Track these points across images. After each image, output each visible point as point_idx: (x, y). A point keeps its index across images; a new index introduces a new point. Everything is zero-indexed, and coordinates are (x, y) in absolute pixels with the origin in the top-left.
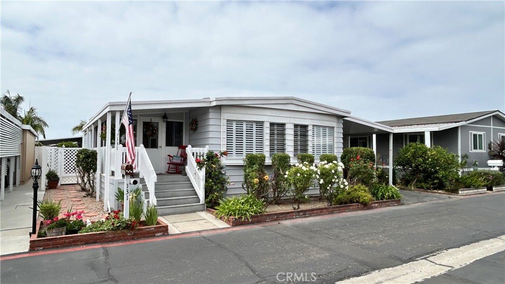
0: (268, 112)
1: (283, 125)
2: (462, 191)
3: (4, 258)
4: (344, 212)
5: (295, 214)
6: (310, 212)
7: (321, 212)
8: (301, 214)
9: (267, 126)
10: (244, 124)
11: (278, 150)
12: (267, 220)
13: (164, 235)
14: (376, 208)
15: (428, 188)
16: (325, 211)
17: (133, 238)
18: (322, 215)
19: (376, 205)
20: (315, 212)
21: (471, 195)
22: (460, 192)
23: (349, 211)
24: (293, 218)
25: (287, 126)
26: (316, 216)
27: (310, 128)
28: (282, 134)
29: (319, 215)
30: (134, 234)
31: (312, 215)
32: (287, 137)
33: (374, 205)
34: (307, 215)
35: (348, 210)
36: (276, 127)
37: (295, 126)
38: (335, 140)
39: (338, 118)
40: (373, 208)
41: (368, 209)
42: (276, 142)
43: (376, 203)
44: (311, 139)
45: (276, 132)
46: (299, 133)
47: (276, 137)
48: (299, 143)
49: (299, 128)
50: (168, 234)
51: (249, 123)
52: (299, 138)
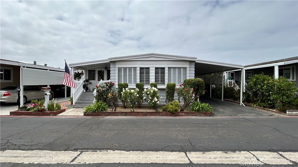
0: (139, 63)
1: (148, 68)
2: (289, 111)
3: (1, 116)
4: (155, 116)
6: (130, 114)
9: (138, 69)
10: (128, 69)
11: (146, 81)
12: (103, 115)
13: (53, 115)
14: (183, 115)
15: (264, 107)
16: (140, 114)
17: (41, 115)
18: (138, 116)
20: (133, 114)
21: (293, 115)
22: (287, 112)
23: (159, 116)
24: (118, 116)
25: (150, 69)
26: (134, 116)
27: (167, 69)
28: (148, 73)
29: (136, 116)
30: (42, 114)
32: (151, 75)
34: (128, 115)
35: (158, 115)
36: (145, 70)
37: (156, 68)
38: (188, 75)
39: (191, 62)
40: (180, 115)
41: (175, 116)
42: (145, 77)
43: (183, 113)
44: (166, 75)
45: (145, 72)
46: (160, 72)
47: (145, 75)
48: (160, 77)
49: (160, 69)
50: (55, 115)
51: (130, 69)
52: (160, 75)
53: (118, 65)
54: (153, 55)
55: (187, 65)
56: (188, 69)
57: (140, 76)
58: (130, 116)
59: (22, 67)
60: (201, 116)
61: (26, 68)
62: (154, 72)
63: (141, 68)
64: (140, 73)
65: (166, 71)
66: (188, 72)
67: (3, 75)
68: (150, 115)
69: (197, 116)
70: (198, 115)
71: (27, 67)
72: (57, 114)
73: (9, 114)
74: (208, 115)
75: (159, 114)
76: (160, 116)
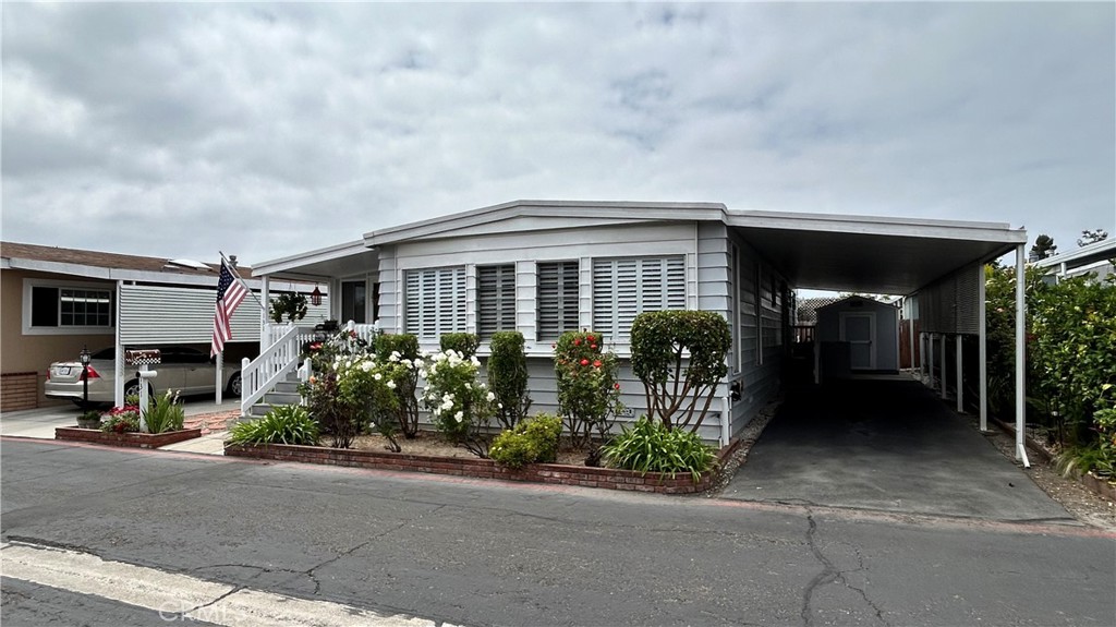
0: (473, 245)
1: (510, 268)
5: (327, 456)
6: (361, 459)
7: (385, 462)
8: (341, 457)
9: (472, 272)
10: (438, 274)
11: (503, 323)
14: (558, 482)
17: (121, 445)
19: (557, 475)
20: (372, 459)
23: (462, 475)
24: (323, 463)
25: (519, 270)
26: (375, 468)
27: (585, 268)
31: (365, 464)
32: (519, 295)
33: (547, 474)
35: (458, 472)
36: (499, 274)
37: (541, 266)
38: (692, 290)
39: (703, 227)
40: (541, 481)
41: (522, 481)
42: (499, 307)
43: (555, 469)
44: (586, 293)
45: (499, 285)
46: (561, 283)
47: (499, 296)
48: (561, 306)
49: (561, 271)
50: (154, 448)
51: (446, 270)
52: (561, 294)
53: (407, 261)
54: (523, 209)
55: (686, 245)
56: (691, 262)
57: (479, 302)
58: (361, 467)
59: (121, 283)
60: (635, 490)
61: (134, 287)
62: (533, 281)
63: (481, 269)
64: (480, 291)
65: (585, 279)
66: (691, 276)
67: (107, 312)
68: (428, 470)
69: (616, 488)
70: (619, 486)
71: (138, 283)
72: (161, 446)
73: (54, 437)
74: (670, 489)
75: (459, 466)
76: (466, 475)
